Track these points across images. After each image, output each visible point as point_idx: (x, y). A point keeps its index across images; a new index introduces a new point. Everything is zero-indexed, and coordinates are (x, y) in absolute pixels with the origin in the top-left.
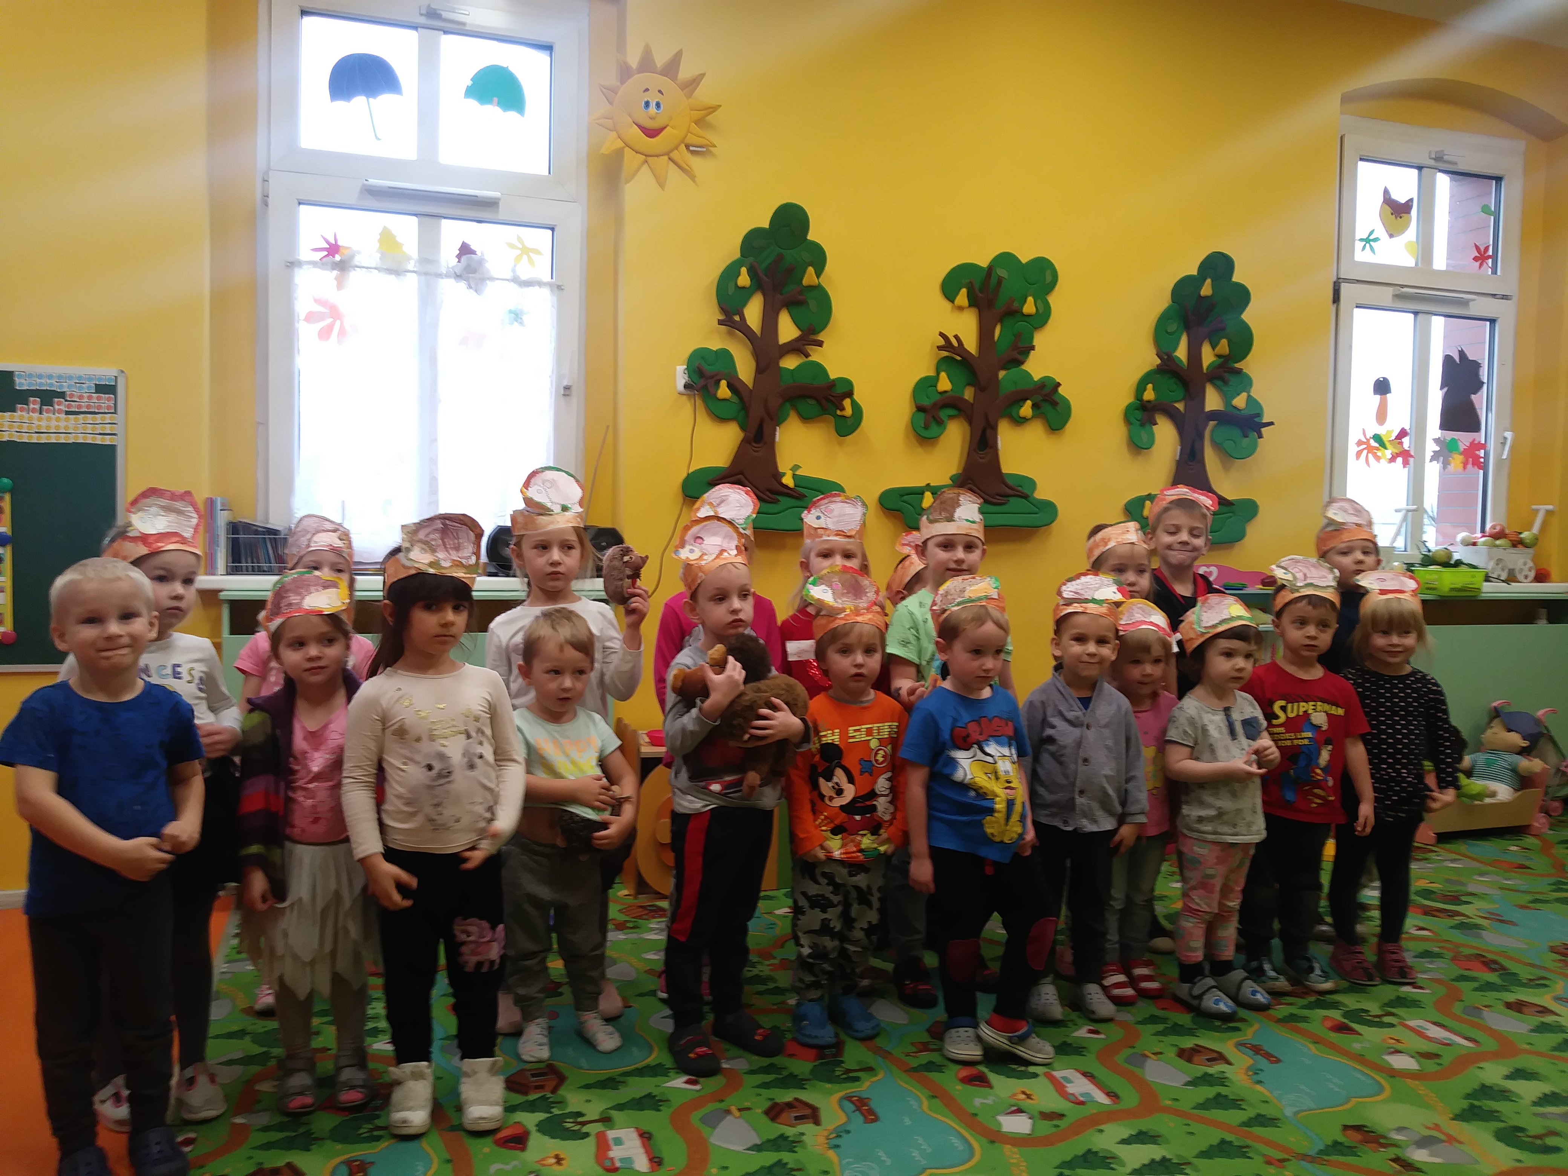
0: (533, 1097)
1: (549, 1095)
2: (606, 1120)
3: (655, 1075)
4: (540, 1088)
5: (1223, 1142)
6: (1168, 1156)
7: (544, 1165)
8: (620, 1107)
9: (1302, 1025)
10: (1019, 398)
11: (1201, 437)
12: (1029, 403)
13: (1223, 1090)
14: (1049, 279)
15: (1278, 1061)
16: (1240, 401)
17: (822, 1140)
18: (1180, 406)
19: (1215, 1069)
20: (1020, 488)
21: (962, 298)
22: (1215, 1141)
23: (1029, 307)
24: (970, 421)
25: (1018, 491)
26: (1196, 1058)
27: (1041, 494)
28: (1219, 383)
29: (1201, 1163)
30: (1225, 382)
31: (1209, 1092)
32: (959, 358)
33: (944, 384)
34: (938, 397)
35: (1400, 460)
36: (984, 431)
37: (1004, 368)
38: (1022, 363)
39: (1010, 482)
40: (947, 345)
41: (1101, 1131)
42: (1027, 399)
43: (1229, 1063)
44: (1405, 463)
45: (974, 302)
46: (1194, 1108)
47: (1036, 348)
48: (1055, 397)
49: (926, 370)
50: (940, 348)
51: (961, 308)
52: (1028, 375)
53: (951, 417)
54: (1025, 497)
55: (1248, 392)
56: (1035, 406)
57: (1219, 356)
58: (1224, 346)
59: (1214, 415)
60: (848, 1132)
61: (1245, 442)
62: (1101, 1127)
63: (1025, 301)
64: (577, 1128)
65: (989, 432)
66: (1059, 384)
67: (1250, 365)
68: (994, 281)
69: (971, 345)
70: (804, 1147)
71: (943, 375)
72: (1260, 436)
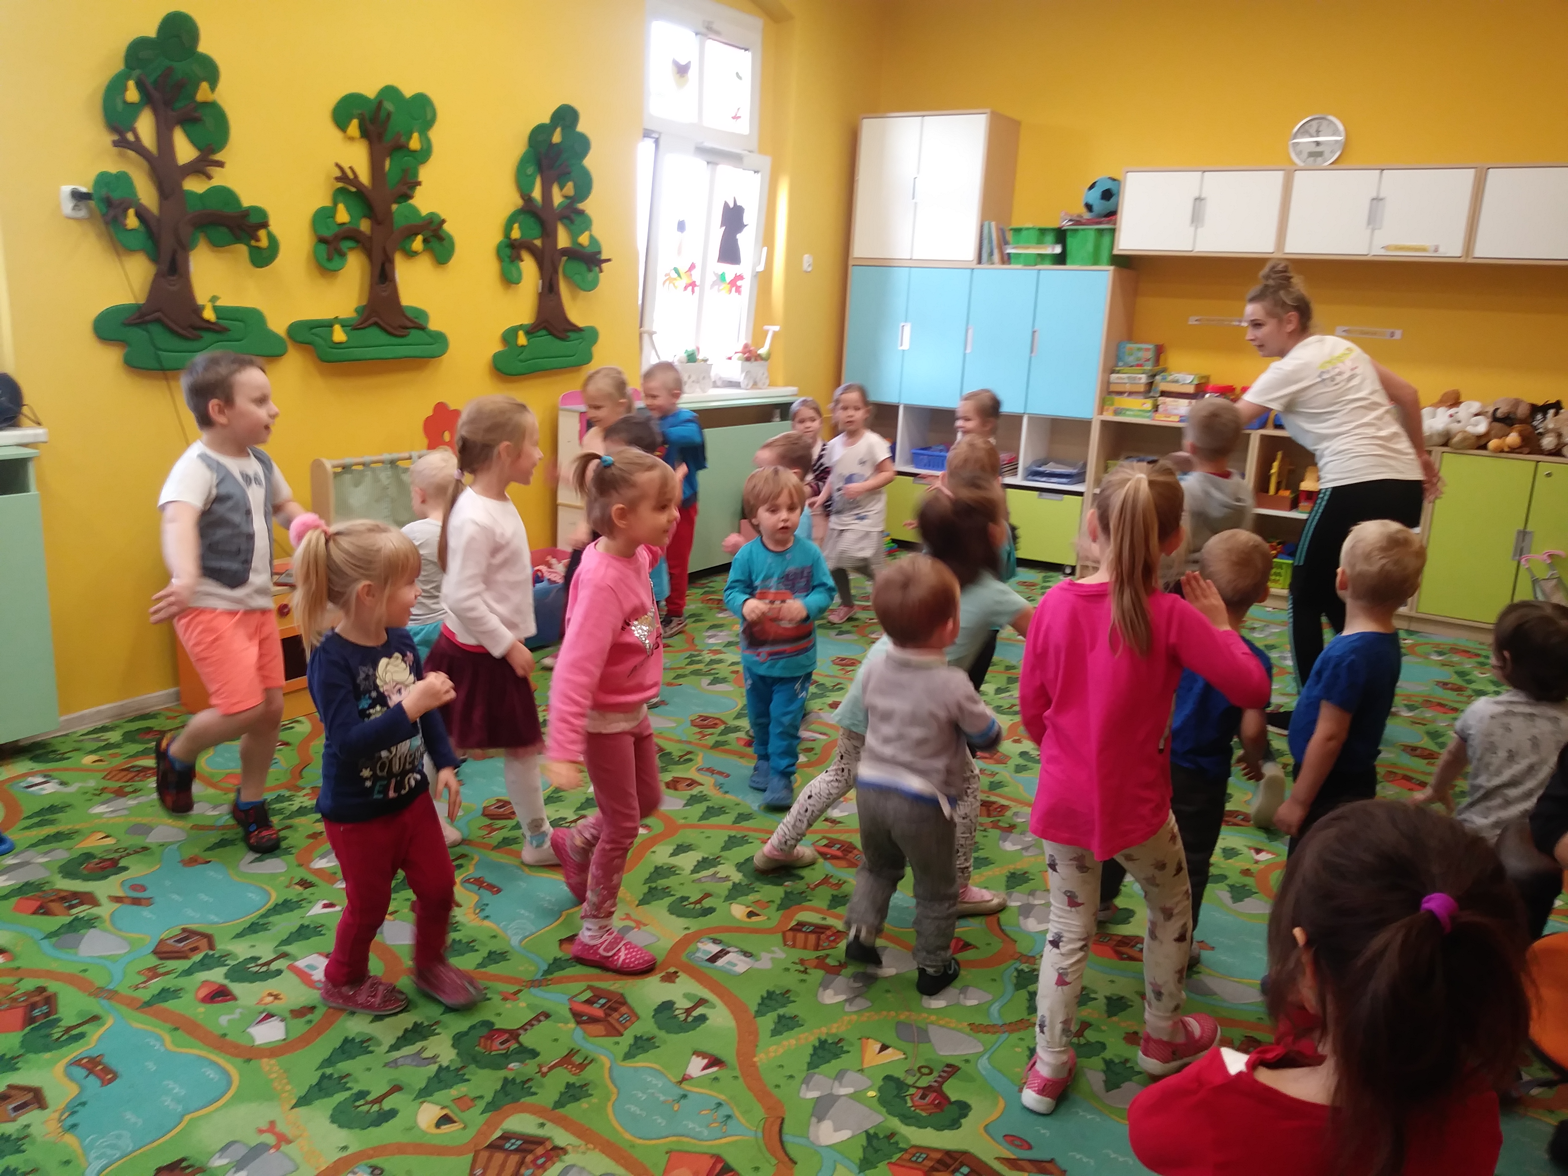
0: (198, 957)
1: (211, 953)
2: (284, 955)
3: (292, 910)
4: (195, 949)
5: (730, 837)
6: (706, 856)
7: (266, 1004)
8: (287, 942)
9: (727, 747)
10: (411, 232)
11: (556, 272)
12: (420, 238)
13: (710, 804)
14: (429, 117)
15: (728, 776)
16: (584, 239)
17: (473, 916)
18: (538, 243)
19: (695, 791)
20: (416, 320)
21: (354, 128)
22: (726, 838)
23: (415, 143)
24: (369, 252)
25: (415, 323)
26: (679, 786)
27: (434, 325)
28: (565, 221)
29: (725, 854)
30: (572, 221)
31: (701, 808)
32: (353, 189)
33: (343, 216)
34: (335, 230)
35: (690, 288)
36: (383, 265)
37: (395, 202)
38: (410, 197)
39: (409, 314)
40: (343, 177)
41: (654, 852)
42: (417, 234)
43: (702, 785)
44: (693, 291)
45: (365, 133)
46: (699, 820)
47: (423, 184)
48: (440, 233)
49: (323, 199)
50: (338, 179)
51: (351, 139)
52: (415, 210)
53: (351, 249)
54: (422, 328)
55: (590, 231)
56: (425, 241)
57: (566, 197)
58: (570, 188)
59: (565, 252)
60: (487, 905)
61: (590, 276)
62: (653, 849)
63: (410, 137)
64: (264, 969)
65: (387, 265)
66: (443, 221)
67: (588, 206)
68: (383, 114)
69: (364, 177)
70: (463, 925)
71: (341, 207)
72: (601, 271)
